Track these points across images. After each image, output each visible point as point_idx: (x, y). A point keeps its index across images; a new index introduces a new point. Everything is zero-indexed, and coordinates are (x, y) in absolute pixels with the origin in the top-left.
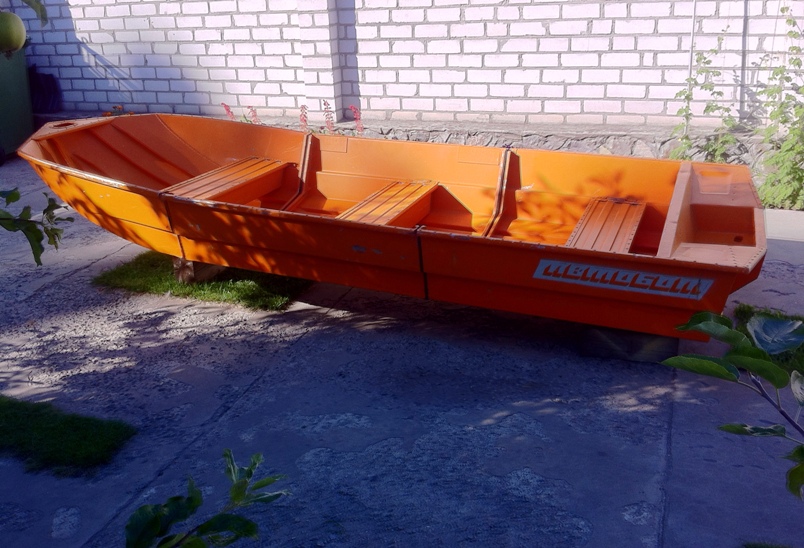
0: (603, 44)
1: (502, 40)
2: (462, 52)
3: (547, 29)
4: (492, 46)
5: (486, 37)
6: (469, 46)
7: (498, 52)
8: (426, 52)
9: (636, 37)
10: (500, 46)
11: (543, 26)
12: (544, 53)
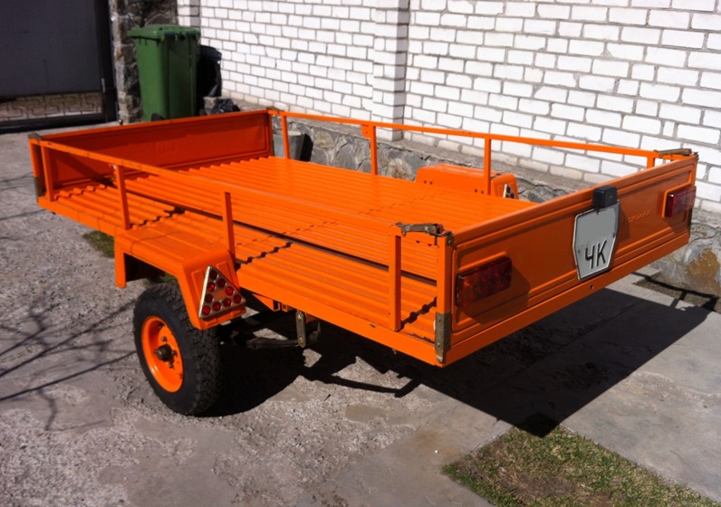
0: (626, 106)
1: (537, 87)
2: (501, 93)
3: (578, 82)
4: (527, 90)
5: (524, 82)
6: (508, 88)
7: (532, 98)
8: (472, 89)
9: (660, 103)
10: (534, 91)
11: (574, 77)
12: (572, 105)
